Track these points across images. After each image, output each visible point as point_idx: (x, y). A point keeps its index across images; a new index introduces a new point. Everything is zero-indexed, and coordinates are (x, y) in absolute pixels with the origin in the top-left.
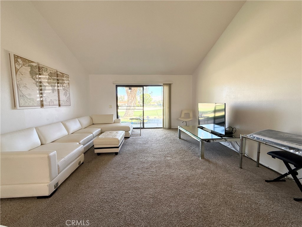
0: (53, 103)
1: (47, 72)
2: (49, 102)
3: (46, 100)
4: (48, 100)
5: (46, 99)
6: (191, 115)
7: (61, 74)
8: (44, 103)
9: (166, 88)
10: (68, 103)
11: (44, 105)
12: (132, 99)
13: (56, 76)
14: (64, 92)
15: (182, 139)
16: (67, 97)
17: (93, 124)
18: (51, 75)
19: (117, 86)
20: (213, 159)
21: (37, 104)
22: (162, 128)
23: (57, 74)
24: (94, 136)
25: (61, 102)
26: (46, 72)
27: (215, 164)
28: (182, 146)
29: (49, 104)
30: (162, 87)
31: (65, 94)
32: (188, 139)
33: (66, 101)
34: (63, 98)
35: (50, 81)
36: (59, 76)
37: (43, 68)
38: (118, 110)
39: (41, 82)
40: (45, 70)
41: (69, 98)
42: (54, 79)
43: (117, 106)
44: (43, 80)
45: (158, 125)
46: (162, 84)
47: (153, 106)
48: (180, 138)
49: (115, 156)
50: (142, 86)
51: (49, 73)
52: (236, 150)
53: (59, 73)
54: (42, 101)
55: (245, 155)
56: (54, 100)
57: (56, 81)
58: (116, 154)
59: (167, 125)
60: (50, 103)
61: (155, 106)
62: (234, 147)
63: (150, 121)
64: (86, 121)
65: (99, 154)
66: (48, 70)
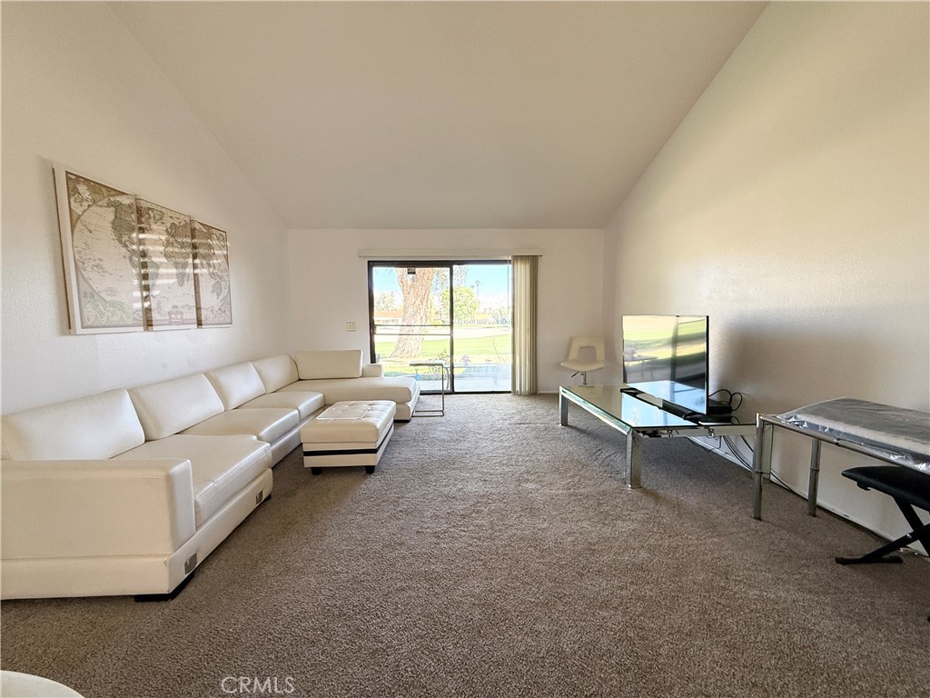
0: (179, 316)
1: (163, 223)
2: (169, 313)
3: (159, 307)
4: (167, 307)
5: (159, 303)
6: (600, 353)
7: (204, 230)
8: (155, 316)
9: (523, 270)
10: (223, 315)
11: (154, 323)
12: (418, 302)
13: (189, 234)
14: (213, 282)
15: (571, 427)
16: (221, 298)
17: (300, 380)
18: (173, 231)
19: (371, 264)
20: (670, 492)
21: (134, 318)
22: (510, 392)
23: (193, 230)
24: (303, 415)
25: (204, 314)
26: (159, 223)
27: (677, 507)
28: (571, 447)
29: (168, 318)
30: (510, 266)
31: (217, 289)
32: (592, 427)
33: (220, 309)
34: (209, 300)
35: (170, 249)
36: (197, 233)
37: (150, 212)
38: (375, 336)
39: (144, 254)
40: (157, 217)
41: (227, 302)
42: (183, 245)
43: (372, 326)
44: (150, 248)
45: (496, 382)
46: (510, 258)
47: (483, 325)
48: (565, 423)
49: (365, 477)
50: (449, 264)
51: (169, 226)
52: (742, 461)
53: (197, 226)
54: (148, 311)
55: (772, 478)
56: (183, 307)
57: (189, 250)
58: (370, 470)
59: (524, 384)
60: (173, 316)
61: (487, 325)
62: (735, 453)
63: (471, 371)
64: (277, 371)
65: (317, 471)
66: (166, 218)
